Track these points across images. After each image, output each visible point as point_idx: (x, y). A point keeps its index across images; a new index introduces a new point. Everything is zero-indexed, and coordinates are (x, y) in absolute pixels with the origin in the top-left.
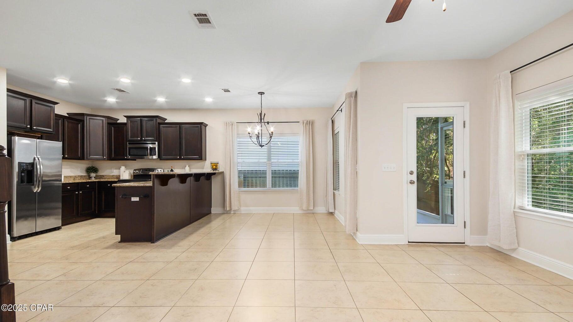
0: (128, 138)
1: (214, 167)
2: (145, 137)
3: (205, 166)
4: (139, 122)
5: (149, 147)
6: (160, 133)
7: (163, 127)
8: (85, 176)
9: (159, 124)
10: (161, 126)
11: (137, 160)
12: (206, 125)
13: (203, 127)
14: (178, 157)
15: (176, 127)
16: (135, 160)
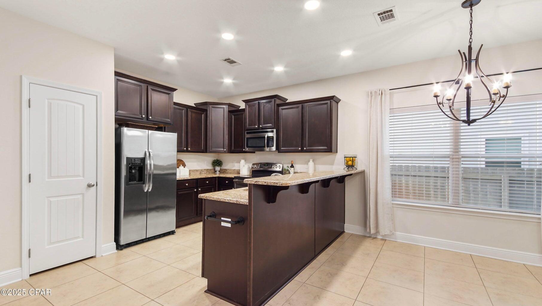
0: (246, 126)
1: (350, 163)
2: (263, 123)
3: (336, 161)
4: (257, 106)
5: (266, 136)
6: (279, 118)
7: (282, 109)
8: (211, 169)
9: (279, 105)
10: (280, 108)
11: (256, 152)
12: (338, 101)
13: (334, 103)
14: (300, 149)
15: (298, 107)
16: (254, 152)
